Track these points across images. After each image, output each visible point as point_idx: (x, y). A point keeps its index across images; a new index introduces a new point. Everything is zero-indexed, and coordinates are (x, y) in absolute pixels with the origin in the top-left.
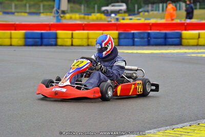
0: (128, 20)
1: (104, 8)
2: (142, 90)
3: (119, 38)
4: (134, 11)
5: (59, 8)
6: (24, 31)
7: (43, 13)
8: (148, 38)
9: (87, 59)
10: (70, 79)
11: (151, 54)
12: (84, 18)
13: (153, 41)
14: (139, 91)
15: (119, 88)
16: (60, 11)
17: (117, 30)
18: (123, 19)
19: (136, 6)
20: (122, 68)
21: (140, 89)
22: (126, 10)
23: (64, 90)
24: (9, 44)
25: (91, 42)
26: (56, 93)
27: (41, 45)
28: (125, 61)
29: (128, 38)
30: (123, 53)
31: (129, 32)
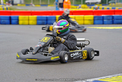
0: (101, 7)
1: (87, 1)
3: (94, 20)
4: (106, 2)
6: (36, 16)
7: (49, 5)
8: (112, 19)
13: (115, 21)
17: (93, 15)
24: (27, 23)
27: (47, 24)
29: (100, 20)
30: (96, 29)
31: (100, 16)
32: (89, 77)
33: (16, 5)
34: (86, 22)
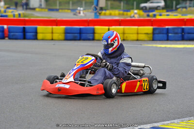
0: (165, 16)
1: (143, 5)
2: (148, 88)
3: (153, 33)
4: (172, 7)
5: (97, 5)
6: (64, 27)
7: (85, 10)
8: (182, 33)
9: (93, 55)
10: (74, 75)
11: (184, 48)
12: (123, 14)
13: (186, 36)
14: (145, 88)
15: (124, 85)
16: (98, 8)
17: (152, 26)
18: (161, 15)
19: (174, 3)
20: (129, 65)
21: (146, 86)
22: (164, 7)
23: (67, 86)
24: (51, 38)
25: (127, 37)
26: (60, 89)
27: (80, 39)
28: (131, 58)
29: (163, 34)
30: (157, 47)
31: (164, 27)
32: (145, 121)
33: (34, 9)
34: (142, 37)
